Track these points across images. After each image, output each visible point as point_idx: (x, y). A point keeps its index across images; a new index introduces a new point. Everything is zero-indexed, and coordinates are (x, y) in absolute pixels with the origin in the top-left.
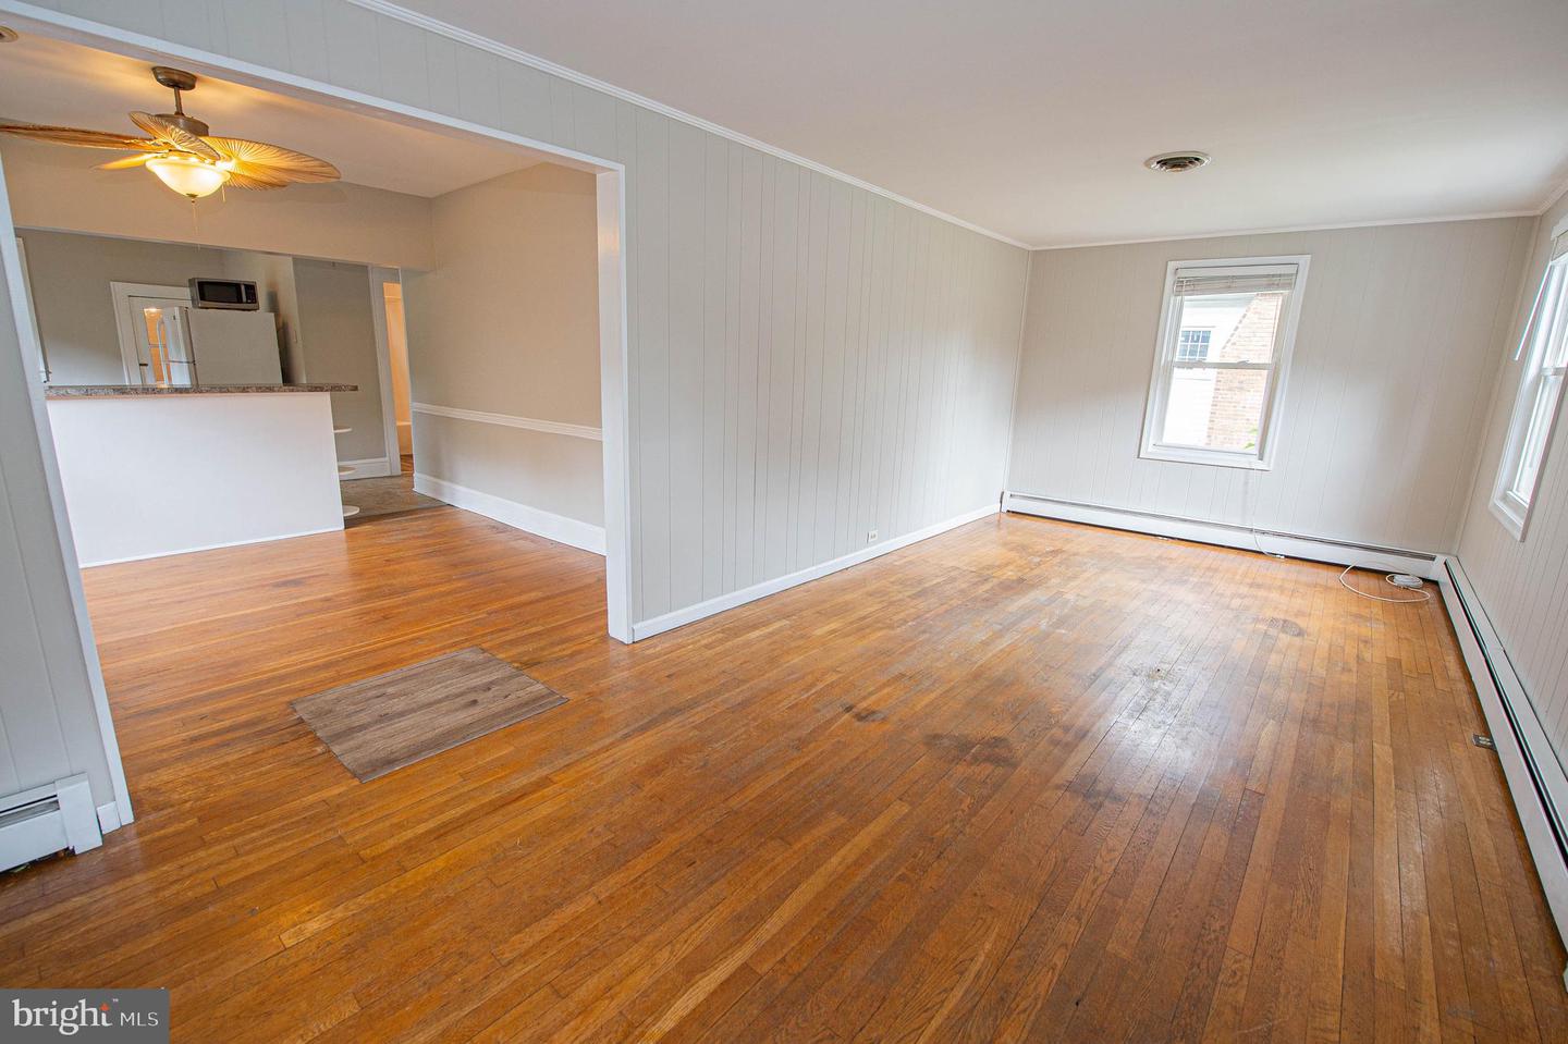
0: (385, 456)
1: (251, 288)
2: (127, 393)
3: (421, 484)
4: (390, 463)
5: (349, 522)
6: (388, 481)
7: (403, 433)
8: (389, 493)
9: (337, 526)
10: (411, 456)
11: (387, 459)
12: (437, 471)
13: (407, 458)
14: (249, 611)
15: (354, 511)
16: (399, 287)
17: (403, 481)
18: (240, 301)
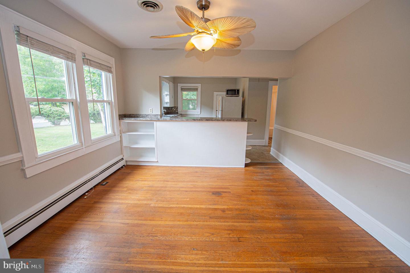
0: (264, 139)
1: (238, 91)
2: (195, 120)
3: (273, 152)
4: (265, 141)
5: (247, 165)
6: (264, 148)
7: (271, 132)
8: (262, 153)
9: (242, 166)
10: (272, 138)
11: (264, 140)
12: (279, 149)
13: (270, 139)
14: (198, 206)
15: (249, 161)
16: (277, 87)
17: (267, 148)
18: (235, 94)
